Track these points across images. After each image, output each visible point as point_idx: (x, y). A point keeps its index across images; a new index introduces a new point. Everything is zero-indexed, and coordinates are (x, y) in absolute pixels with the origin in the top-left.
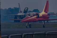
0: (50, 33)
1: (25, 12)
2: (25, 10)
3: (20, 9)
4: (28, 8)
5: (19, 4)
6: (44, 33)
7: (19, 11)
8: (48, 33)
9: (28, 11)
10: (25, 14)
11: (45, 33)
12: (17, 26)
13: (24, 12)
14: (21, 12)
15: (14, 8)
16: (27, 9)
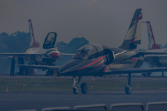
0: (120, 106)
1: (48, 45)
2: (49, 39)
3: (33, 35)
4: (56, 34)
5: (30, 21)
6: (102, 107)
7: (31, 43)
8: (116, 107)
9: (56, 43)
10: (48, 52)
11: (105, 108)
12: (24, 85)
13: (45, 46)
14: (36, 45)
15: (15, 33)
16: (54, 36)
